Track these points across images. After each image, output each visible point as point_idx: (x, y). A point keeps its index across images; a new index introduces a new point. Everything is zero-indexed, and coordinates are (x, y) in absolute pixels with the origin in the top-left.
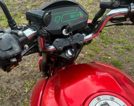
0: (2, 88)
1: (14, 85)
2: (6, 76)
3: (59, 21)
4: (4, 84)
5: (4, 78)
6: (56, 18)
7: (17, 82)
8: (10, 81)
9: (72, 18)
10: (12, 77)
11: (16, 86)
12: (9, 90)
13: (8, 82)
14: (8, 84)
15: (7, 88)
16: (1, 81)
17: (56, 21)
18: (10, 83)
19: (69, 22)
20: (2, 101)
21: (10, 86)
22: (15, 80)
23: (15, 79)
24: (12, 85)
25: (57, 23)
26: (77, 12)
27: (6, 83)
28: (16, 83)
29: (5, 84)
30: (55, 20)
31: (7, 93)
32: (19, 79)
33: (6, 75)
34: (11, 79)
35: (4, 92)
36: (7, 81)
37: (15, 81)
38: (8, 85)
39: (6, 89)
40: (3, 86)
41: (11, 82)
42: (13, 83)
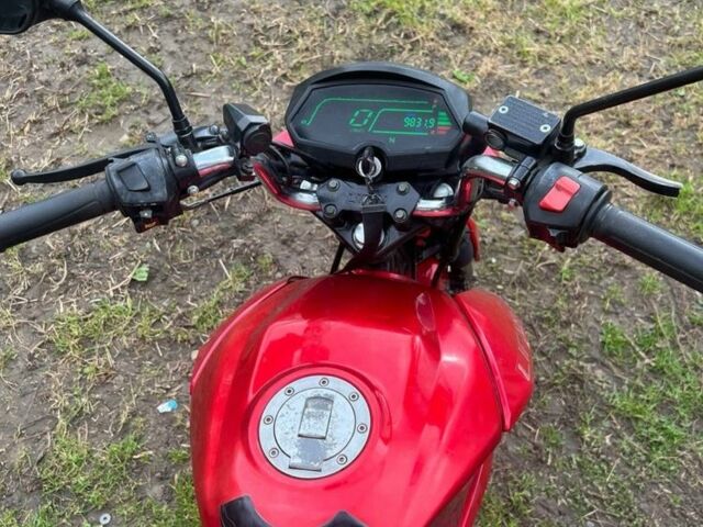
0: (257, 255)
1: (299, 259)
2: (288, 217)
3: (363, 127)
4: (272, 244)
5: (278, 223)
6: (357, 113)
7: (313, 253)
8: (293, 241)
9: (409, 129)
10: (304, 226)
11: (303, 268)
12: (279, 270)
13: (284, 242)
14: (283, 250)
15: (275, 262)
16: (267, 229)
17: (355, 122)
18: (289, 246)
19: (393, 136)
20: (243, 298)
21: (288, 257)
22: (312, 244)
23: (310, 240)
24: (294, 256)
25: (356, 130)
26: (431, 111)
27: (278, 244)
28: (306, 257)
29: (275, 246)
30: (352, 120)
31: (269, 278)
32: (322, 246)
33: (288, 215)
34: (298, 233)
35: (261, 271)
36: (284, 237)
37: (310, 246)
38: (283, 253)
39: (271, 264)
40: (266, 248)
41: (293, 245)
42: (300, 254)
